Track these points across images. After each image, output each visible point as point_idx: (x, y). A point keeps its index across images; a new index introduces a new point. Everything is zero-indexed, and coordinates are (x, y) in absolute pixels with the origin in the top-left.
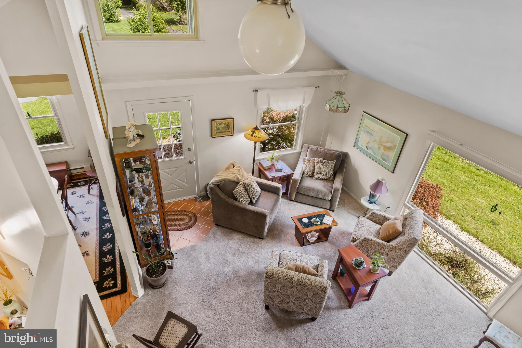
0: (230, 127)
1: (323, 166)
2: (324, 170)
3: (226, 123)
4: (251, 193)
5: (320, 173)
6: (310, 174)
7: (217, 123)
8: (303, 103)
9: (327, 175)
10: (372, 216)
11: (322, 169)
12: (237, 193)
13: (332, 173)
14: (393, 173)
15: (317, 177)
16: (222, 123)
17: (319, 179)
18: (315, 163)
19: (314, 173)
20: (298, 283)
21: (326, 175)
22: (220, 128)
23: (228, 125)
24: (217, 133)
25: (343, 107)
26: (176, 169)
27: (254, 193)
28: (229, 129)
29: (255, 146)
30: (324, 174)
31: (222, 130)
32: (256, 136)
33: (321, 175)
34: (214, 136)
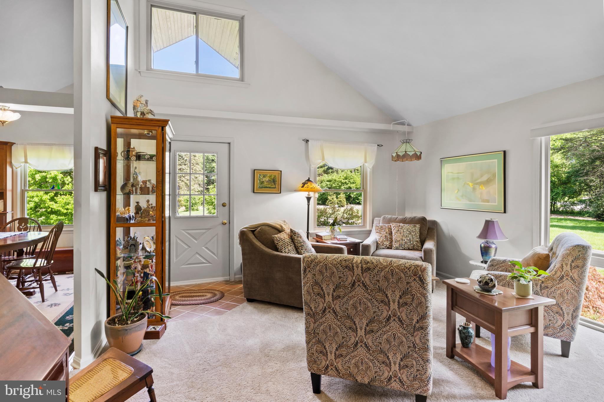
0: (276, 181)
1: (403, 230)
2: (405, 235)
3: (271, 176)
4: (299, 245)
5: (400, 240)
6: (387, 243)
7: (260, 175)
8: (366, 162)
9: (412, 243)
10: (493, 265)
11: (403, 234)
12: (279, 239)
13: (417, 239)
14: (505, 212)
15: (397, 245)
16: (267, 175)
17: (401, 248)
18: (391, 229)
19: (391, 242)
20: (364, 266)
21: (410, 242)
22: (264, 181)
23: (274, 179)
24: (260, 188)
25: (413, 150)
26: (204, 231)
27: (303, 245)
28: (275, 185)
29: (308, 205)
30: (406, 240)
31: (266, 184)
32: (308, 187)
33: (403, 242)
34: (256, 191)
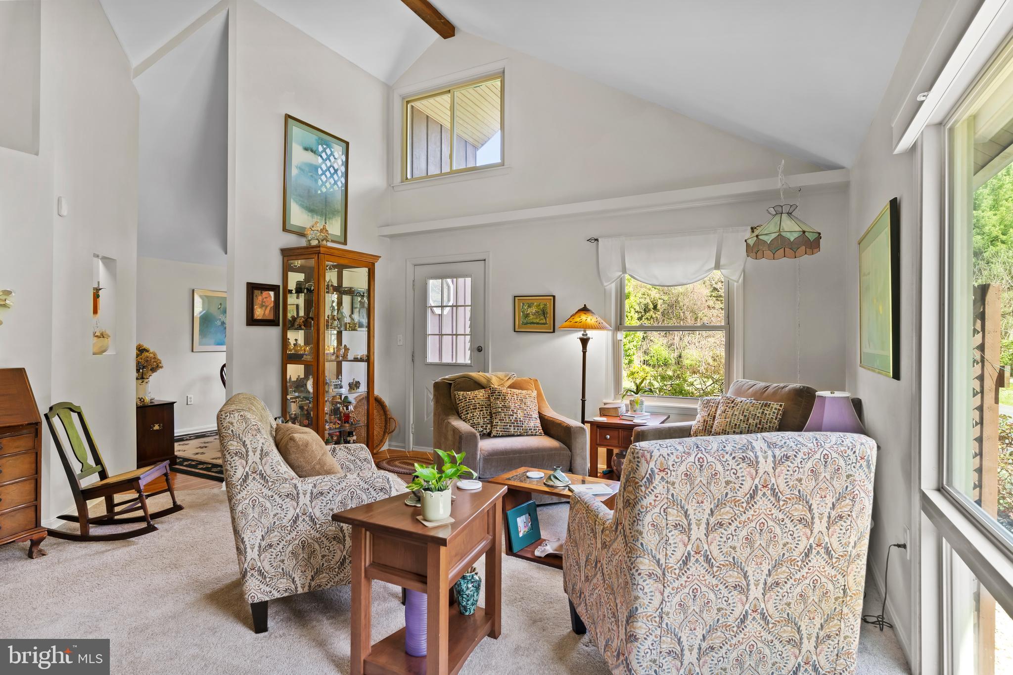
0: (547, 313)
3: (539, 305)
7: (523, 304)
8: (718, 266)
14: (898, 376)
16: (534, 304)
22: (529, 314)
23: (543, 310)
24: (523, 324)
28: (546, 318)
29: (584, 353)
31: (533, 319)
34: (519, 328)
